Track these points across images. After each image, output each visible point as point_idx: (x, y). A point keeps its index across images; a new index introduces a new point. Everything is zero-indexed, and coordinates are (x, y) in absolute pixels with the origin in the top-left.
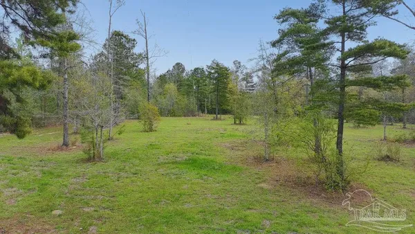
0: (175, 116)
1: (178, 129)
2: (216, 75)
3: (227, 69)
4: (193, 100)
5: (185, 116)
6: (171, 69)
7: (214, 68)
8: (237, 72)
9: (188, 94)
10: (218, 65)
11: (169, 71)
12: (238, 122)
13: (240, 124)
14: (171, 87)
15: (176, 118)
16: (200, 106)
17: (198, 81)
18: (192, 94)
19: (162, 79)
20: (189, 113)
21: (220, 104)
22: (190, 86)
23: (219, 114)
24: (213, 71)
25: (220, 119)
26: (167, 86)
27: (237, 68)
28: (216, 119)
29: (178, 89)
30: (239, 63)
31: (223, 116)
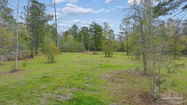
0: (72, 52)
1: (71, 60)
2: (94, 30)
3: (100, 27)
4: (82, 44)
5: (78, 52)
6: (71, 28)
7: (93, 26)
8: (105, 29)
9: (79, 40)
10: (95, 24)
11: (70, 29)
12: (107, 56)
13: (109, 57)
14: (71, 37)
15: (73, 53)
16: (86, 47)
17: (85, 34)
18: (82, 40)
19: (66, 33)
20: (80, 50)
21: (97, 46)
22: (80, 36)
23: (96, 51)
24: (93, 28)
25: (97, 54)
26: (68, 36)
27: (106, 27)
28: (95, 54)
29: (74, 38)
30: (107, 24)
31: (98, 52)
